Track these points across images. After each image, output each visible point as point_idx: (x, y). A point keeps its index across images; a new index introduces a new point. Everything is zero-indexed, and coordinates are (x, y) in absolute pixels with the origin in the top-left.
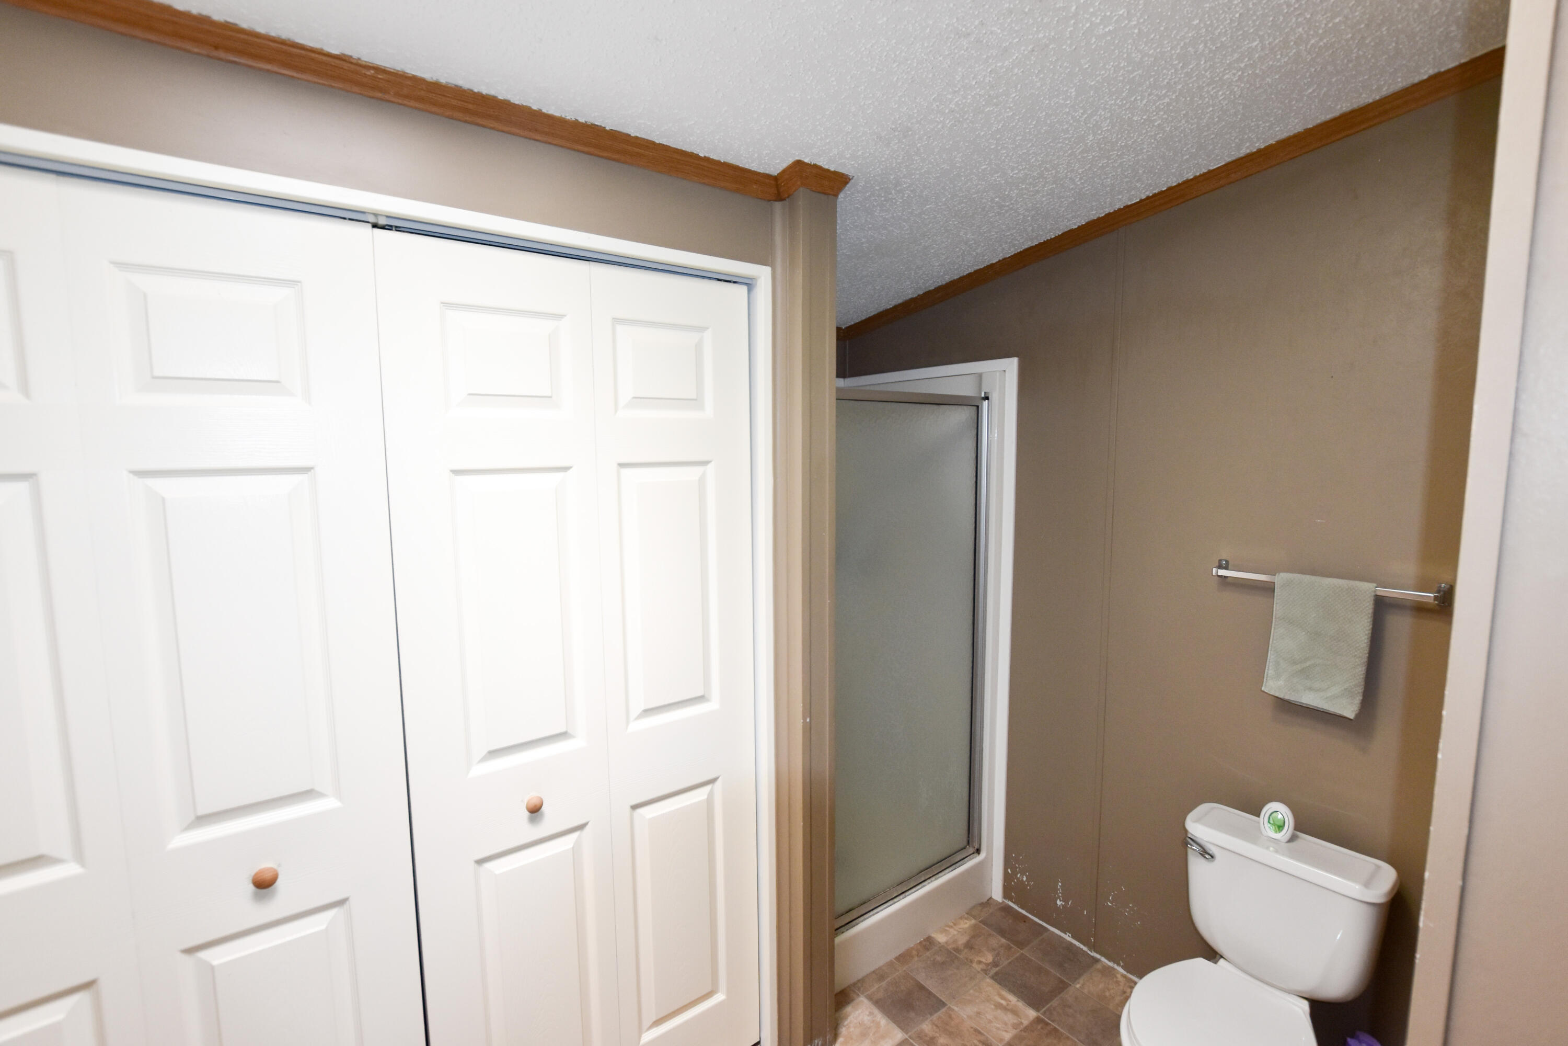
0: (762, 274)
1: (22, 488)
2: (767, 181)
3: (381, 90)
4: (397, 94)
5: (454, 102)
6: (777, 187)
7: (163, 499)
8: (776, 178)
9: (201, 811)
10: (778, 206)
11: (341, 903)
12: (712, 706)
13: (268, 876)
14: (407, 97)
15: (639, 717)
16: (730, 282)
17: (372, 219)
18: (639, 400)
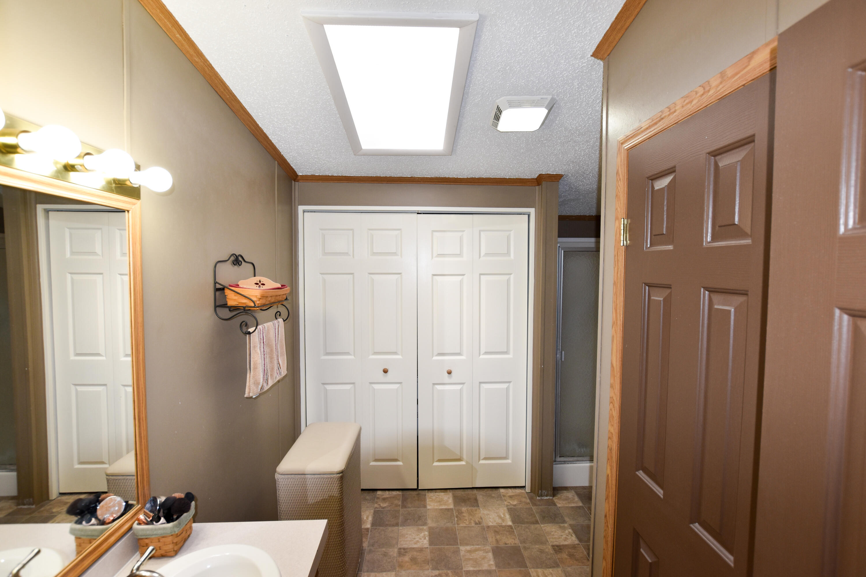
0: (532, 211)
1: (351, 276)
2: (534, 180)
3: (420, 182)
4: (423, 182)
5: (436, 181)
6: (537, 181)
7: (373, 279)
8: (536, 179)
9: (375, 351)
10: (537, 187)
11: (400, 383)
12: (510, 356)
13: (386, 370)
14: (425, 182)
15: (483, 354)
16: (522, 214)
17: (417, 212)
18: (487, 254)
